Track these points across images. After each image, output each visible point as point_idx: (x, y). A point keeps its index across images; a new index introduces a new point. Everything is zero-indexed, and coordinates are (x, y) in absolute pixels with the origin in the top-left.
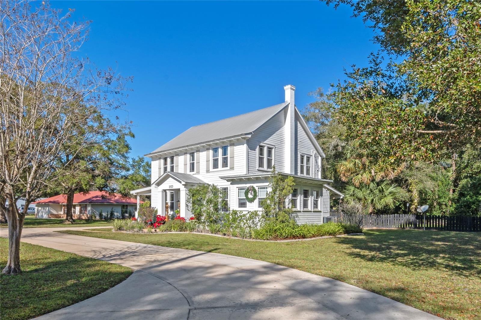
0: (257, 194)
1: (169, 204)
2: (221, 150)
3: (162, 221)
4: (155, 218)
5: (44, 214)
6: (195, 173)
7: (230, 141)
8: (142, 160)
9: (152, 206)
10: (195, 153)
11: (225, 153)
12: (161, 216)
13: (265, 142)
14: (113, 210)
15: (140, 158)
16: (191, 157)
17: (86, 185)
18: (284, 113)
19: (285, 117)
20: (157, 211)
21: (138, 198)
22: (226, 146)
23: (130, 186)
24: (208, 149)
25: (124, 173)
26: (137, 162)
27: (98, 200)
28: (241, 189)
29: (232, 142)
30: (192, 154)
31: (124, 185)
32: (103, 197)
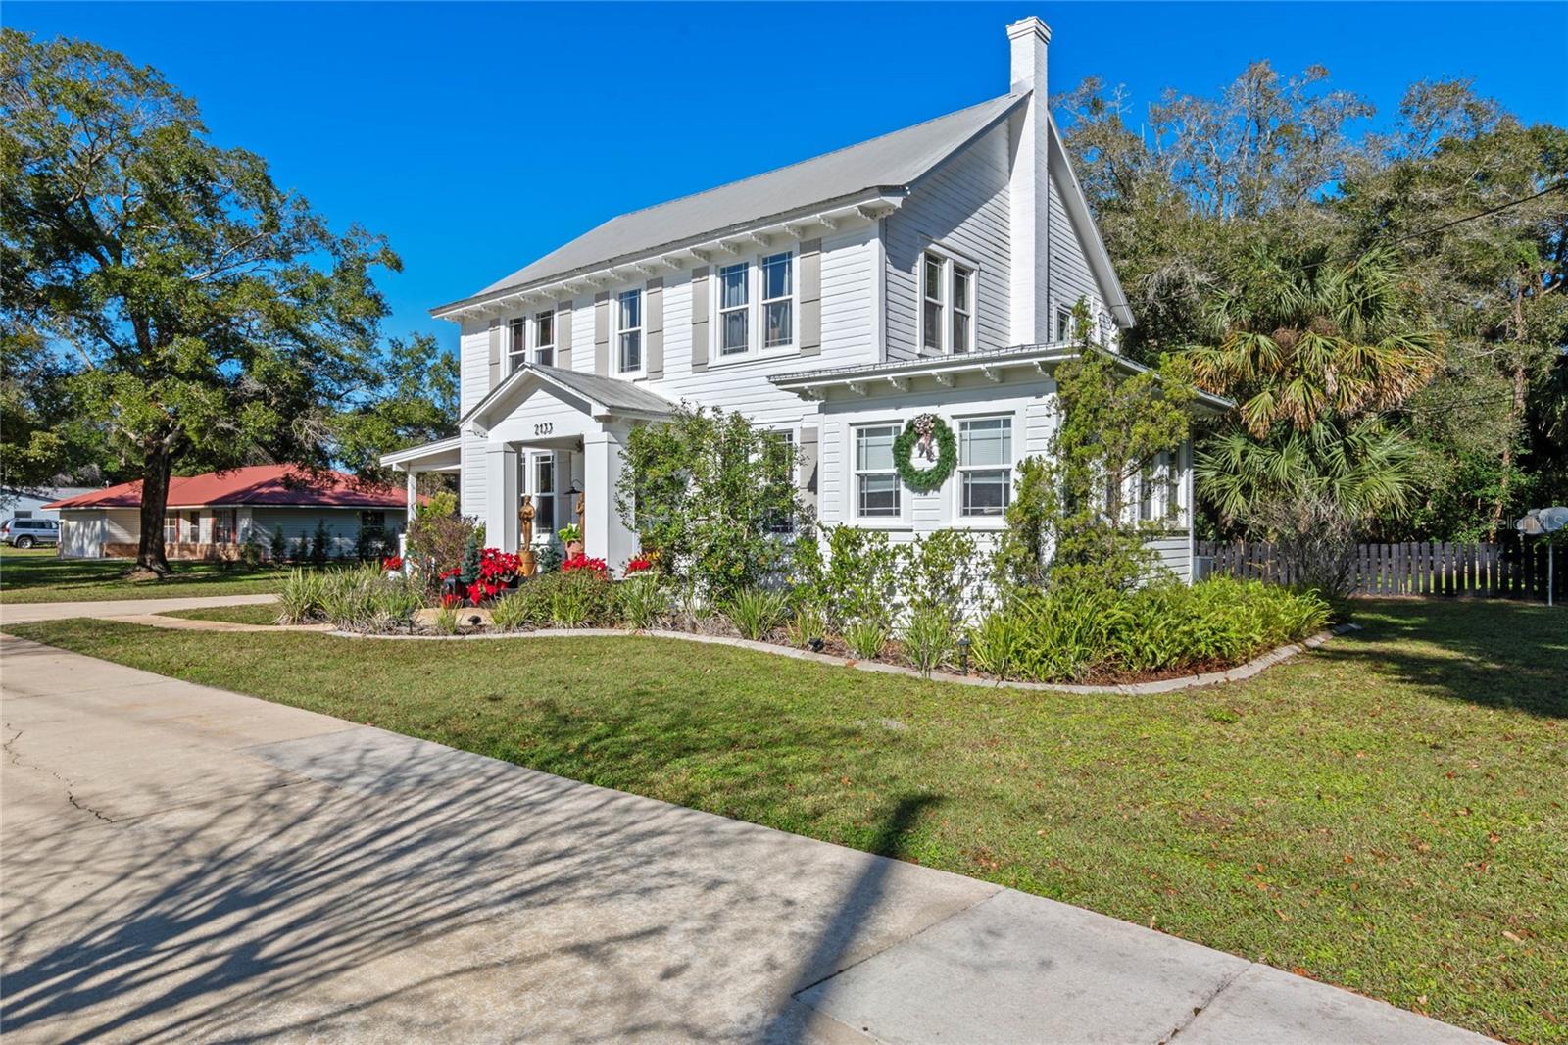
0: (958, 454)
1: (534, 503)
2: (761, 272)
3: (504, 574)
4: (475, 563)
5: (86, 542)
6: (642, 373)
7: (803, 230)
8: (427, 347)
9: (465, 511)
10: (644, 294)
11: (776, 283)
12: (502, 552)
13: (945, 241)
14: (325, 529)
15: (420, 341)
16: (626, 313)
17: (201, 432)
18: (1006, 135)
19: (1010, 148)
20: (481, 534)
21: (411, 480)
22: (782, 257)
23: (380, 439)
24: (700, 273)
25: (361, 394)
26: (410, 353)
27: (276, 493)
28: (871, 433)
29: (811, 236)
30: (631, 301)
31: (359, 436)
32: (287, 481)
